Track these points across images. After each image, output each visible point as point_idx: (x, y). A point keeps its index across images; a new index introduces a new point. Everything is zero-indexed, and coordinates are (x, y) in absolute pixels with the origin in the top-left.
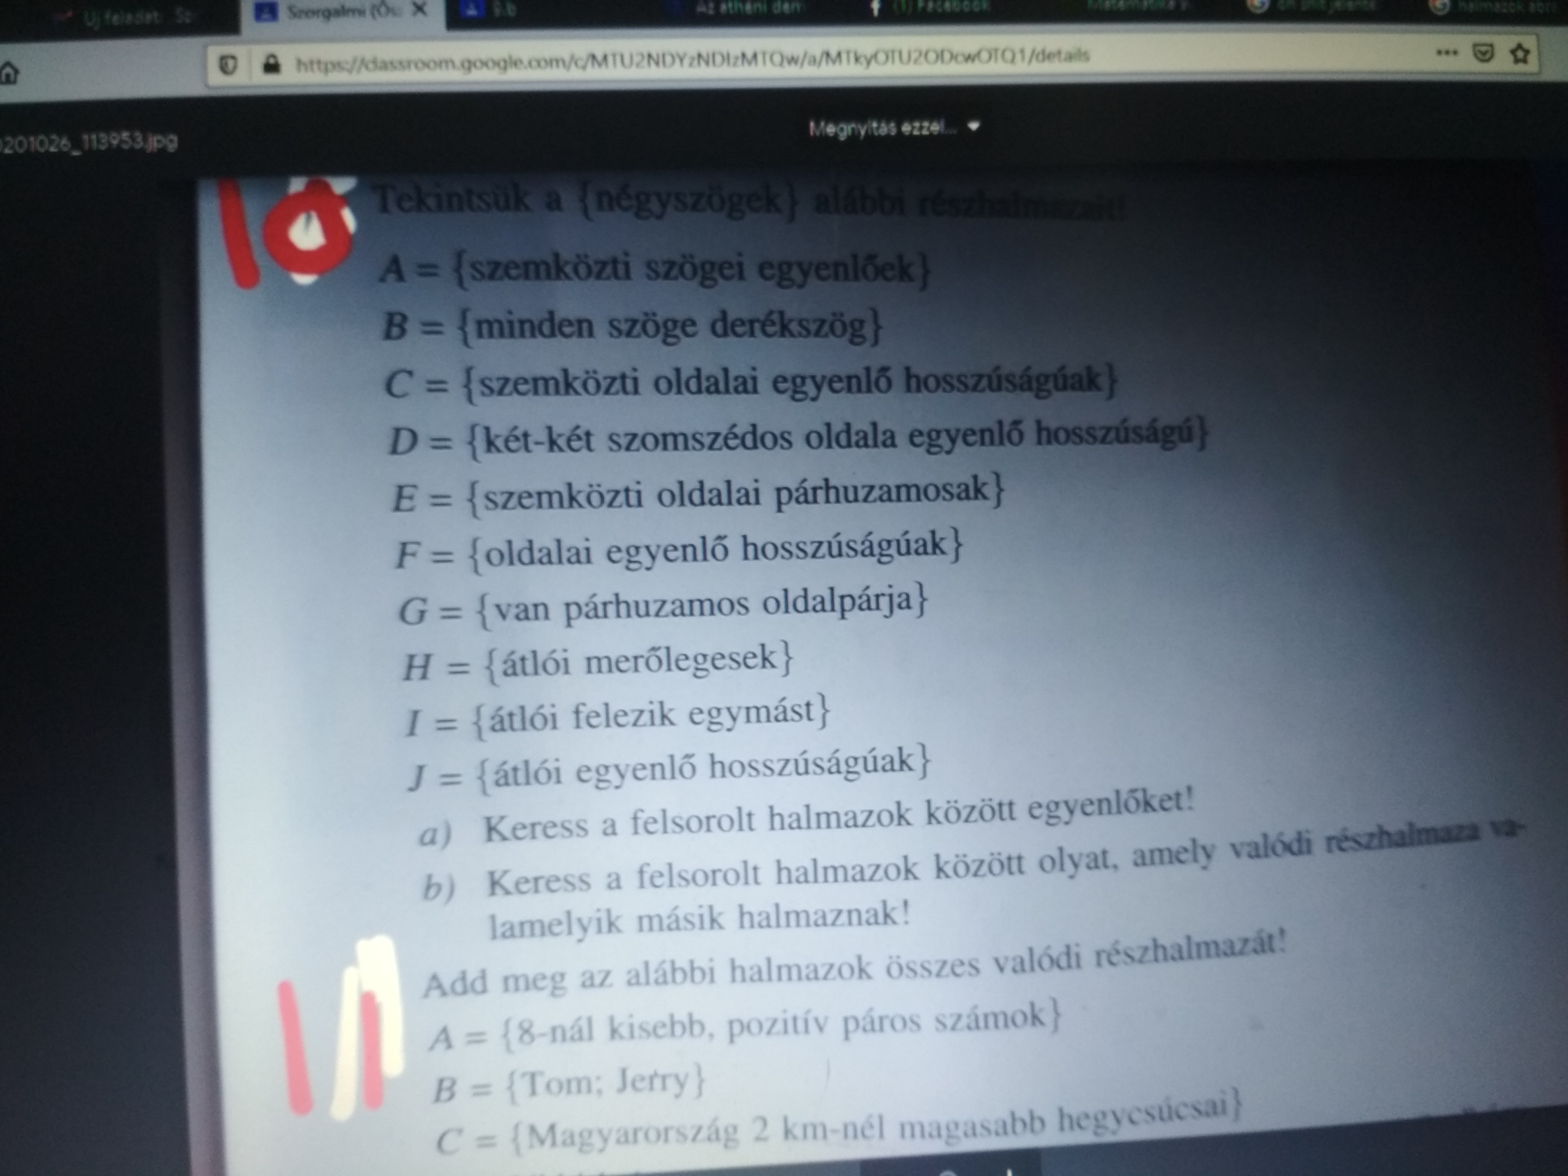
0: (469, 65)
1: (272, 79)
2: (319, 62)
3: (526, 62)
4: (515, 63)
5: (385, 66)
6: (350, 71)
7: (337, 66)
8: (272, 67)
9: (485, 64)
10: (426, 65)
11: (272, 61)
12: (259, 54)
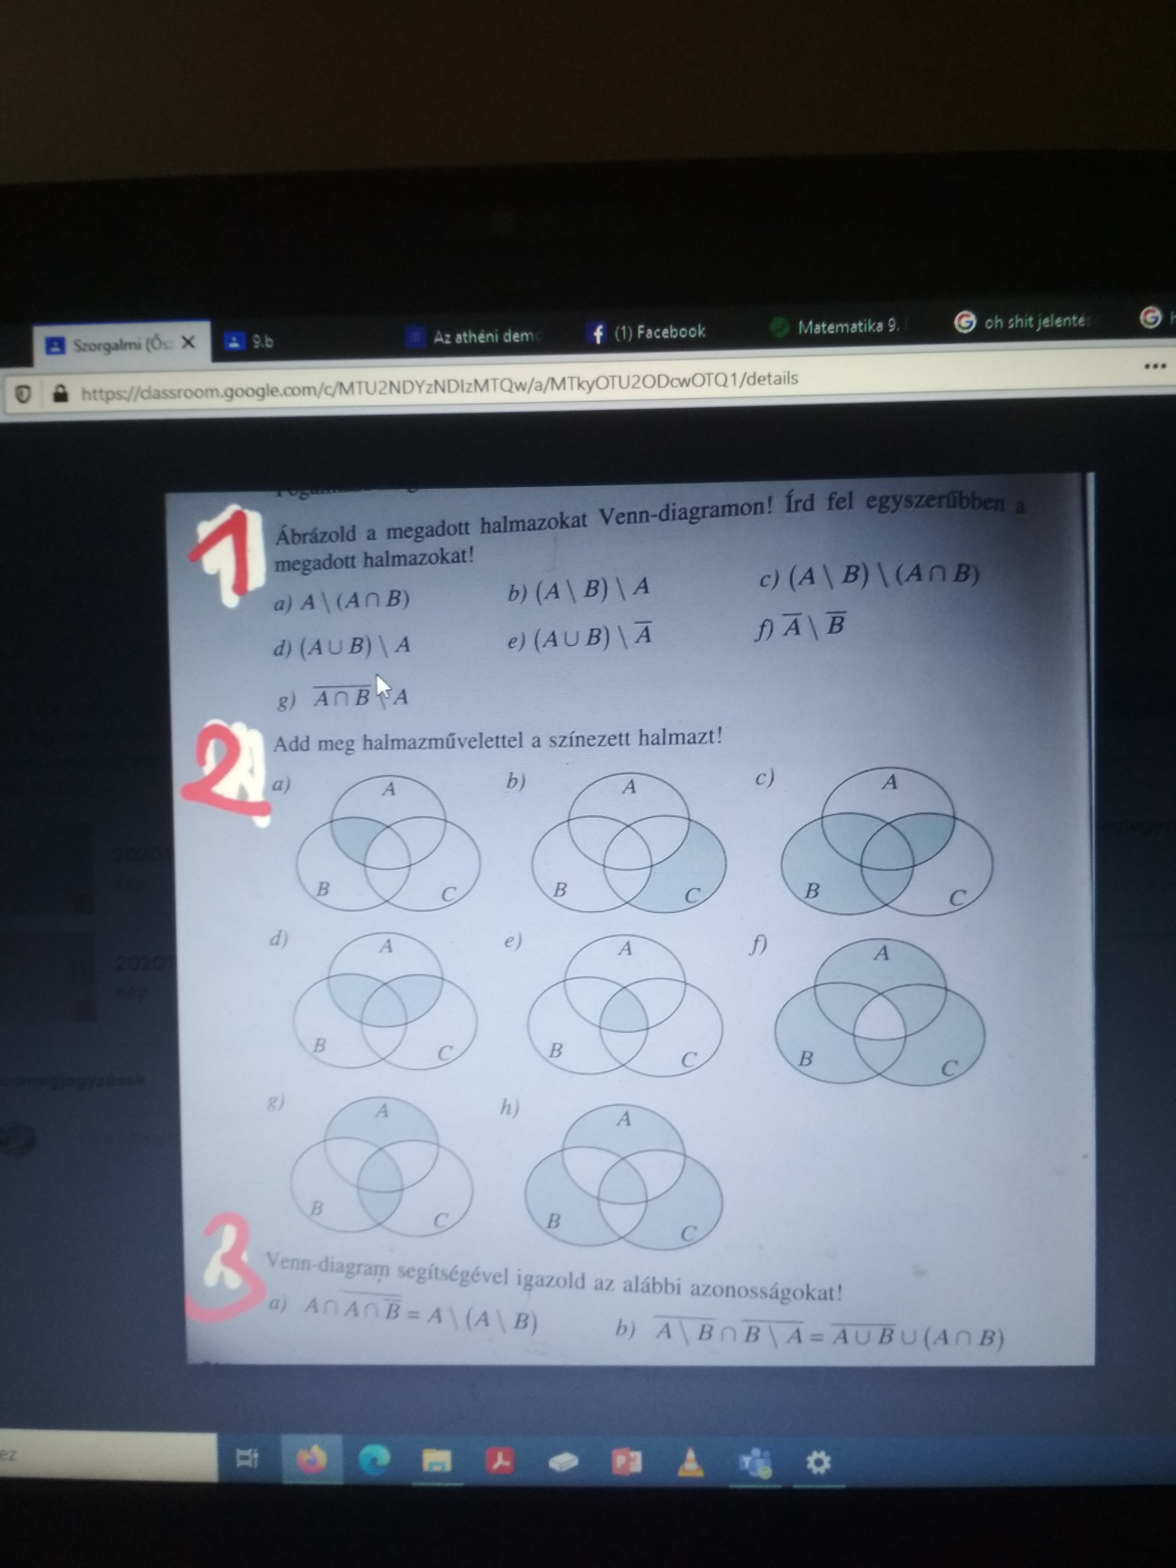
0: (232, 394)
1: (61, 406)
2: (101, 391)
3: (281, 391)
4: (273, 392)
5: (158, 395)
6: (128, 399)
7: (117, 395)
8: (61, 397)
9: (245, 392)
10: (194, 394)
11: (61, 390)
12: (50, 385)
